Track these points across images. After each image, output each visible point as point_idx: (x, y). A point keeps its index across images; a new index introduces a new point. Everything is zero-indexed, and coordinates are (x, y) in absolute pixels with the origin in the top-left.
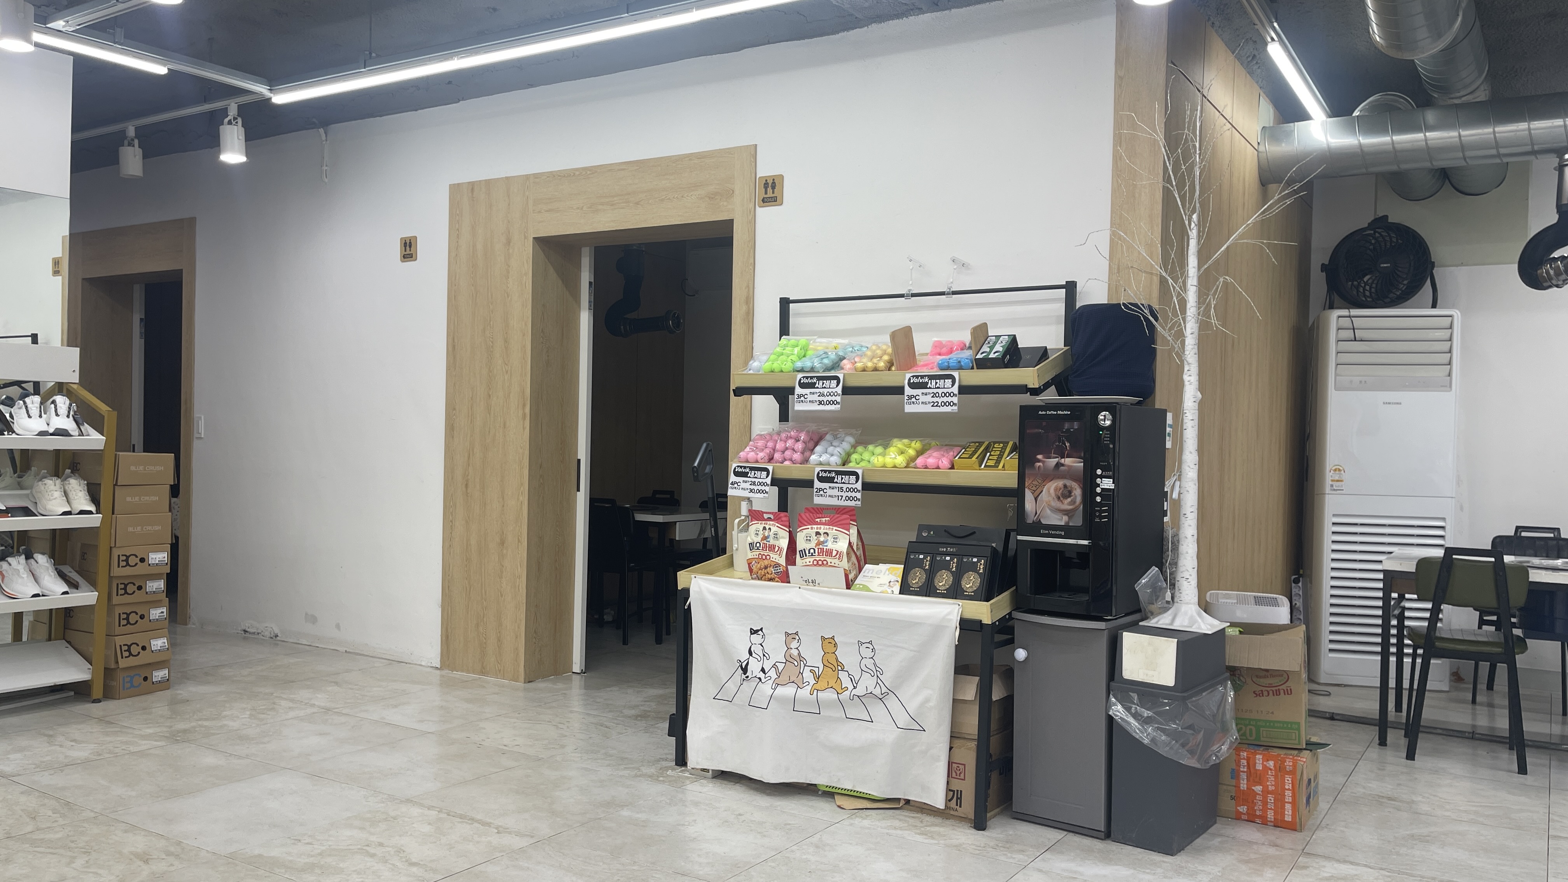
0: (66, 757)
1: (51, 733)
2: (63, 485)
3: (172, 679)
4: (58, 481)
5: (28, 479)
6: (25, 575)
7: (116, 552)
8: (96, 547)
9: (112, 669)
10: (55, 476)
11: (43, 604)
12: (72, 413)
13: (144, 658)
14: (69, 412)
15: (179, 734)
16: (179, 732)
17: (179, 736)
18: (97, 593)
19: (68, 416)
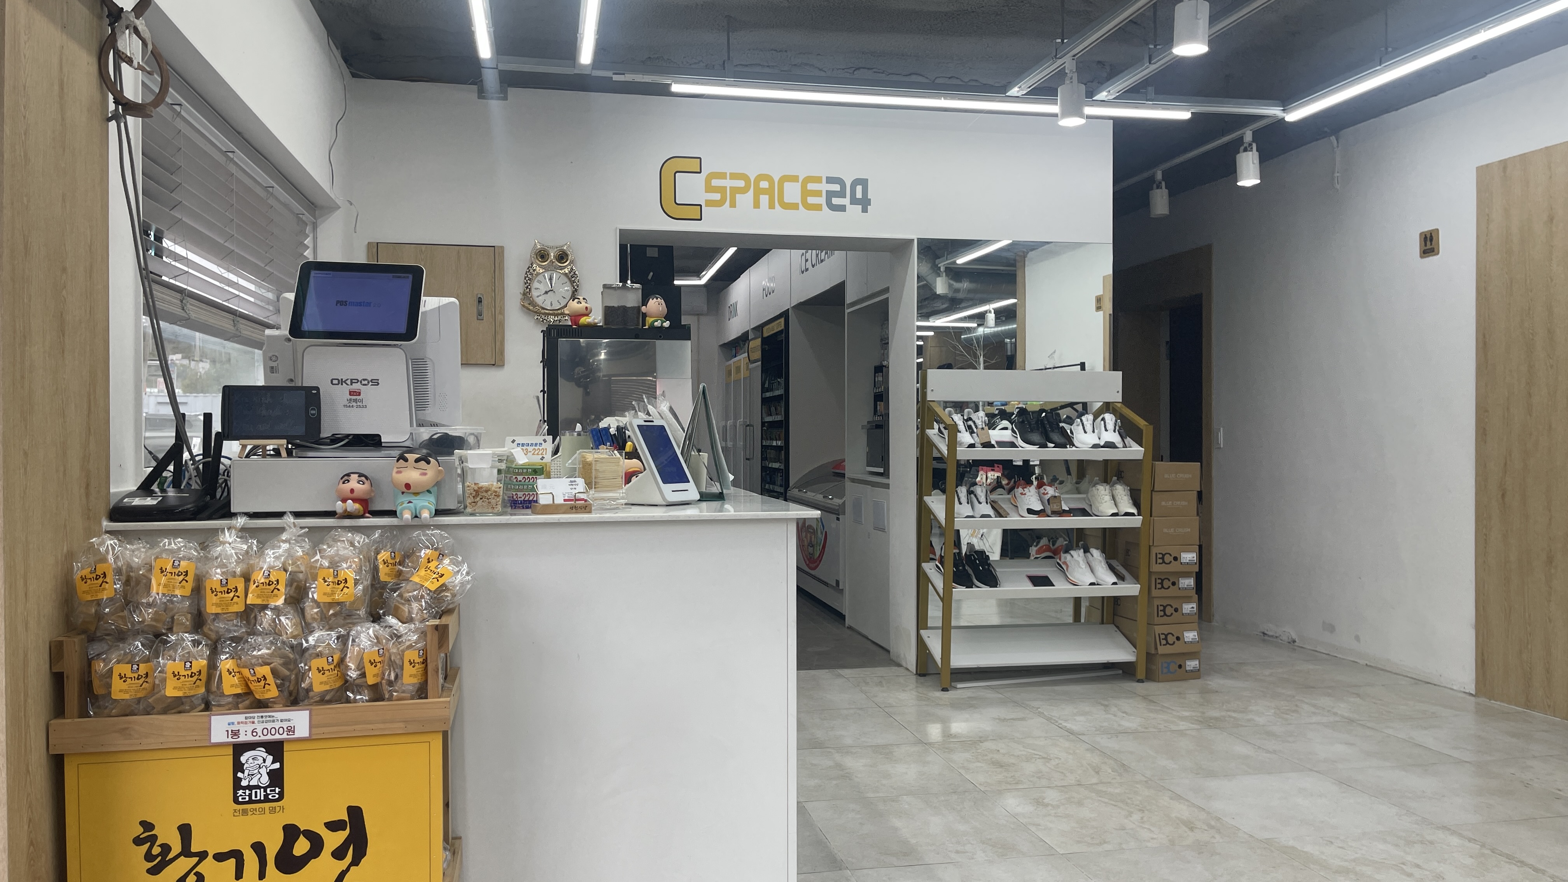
0: (1119, 725)
1: (1106, 703)
2: (1111, 490)
3: (1202, 670)
4: (1108, 487)
5: (1084, 485)
6: (1083, 565)
7: (1154, 551)
8: (1138, 545)
9: (1153, 654)
10: (1105, 482)
11: (1097, 592)
12: (1117, 428)
13: (1177, 648)
14: (1115, 427)
15: (1212, 721)
16: (1211, 718)
17: (1212, 723)
18: (1139, 586)
19: (1114, 431)
